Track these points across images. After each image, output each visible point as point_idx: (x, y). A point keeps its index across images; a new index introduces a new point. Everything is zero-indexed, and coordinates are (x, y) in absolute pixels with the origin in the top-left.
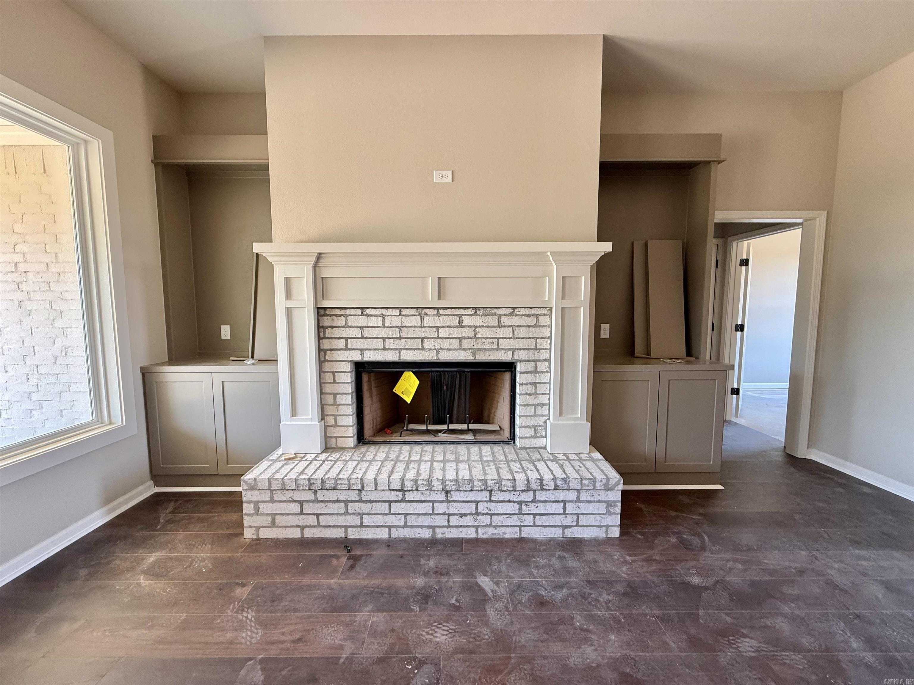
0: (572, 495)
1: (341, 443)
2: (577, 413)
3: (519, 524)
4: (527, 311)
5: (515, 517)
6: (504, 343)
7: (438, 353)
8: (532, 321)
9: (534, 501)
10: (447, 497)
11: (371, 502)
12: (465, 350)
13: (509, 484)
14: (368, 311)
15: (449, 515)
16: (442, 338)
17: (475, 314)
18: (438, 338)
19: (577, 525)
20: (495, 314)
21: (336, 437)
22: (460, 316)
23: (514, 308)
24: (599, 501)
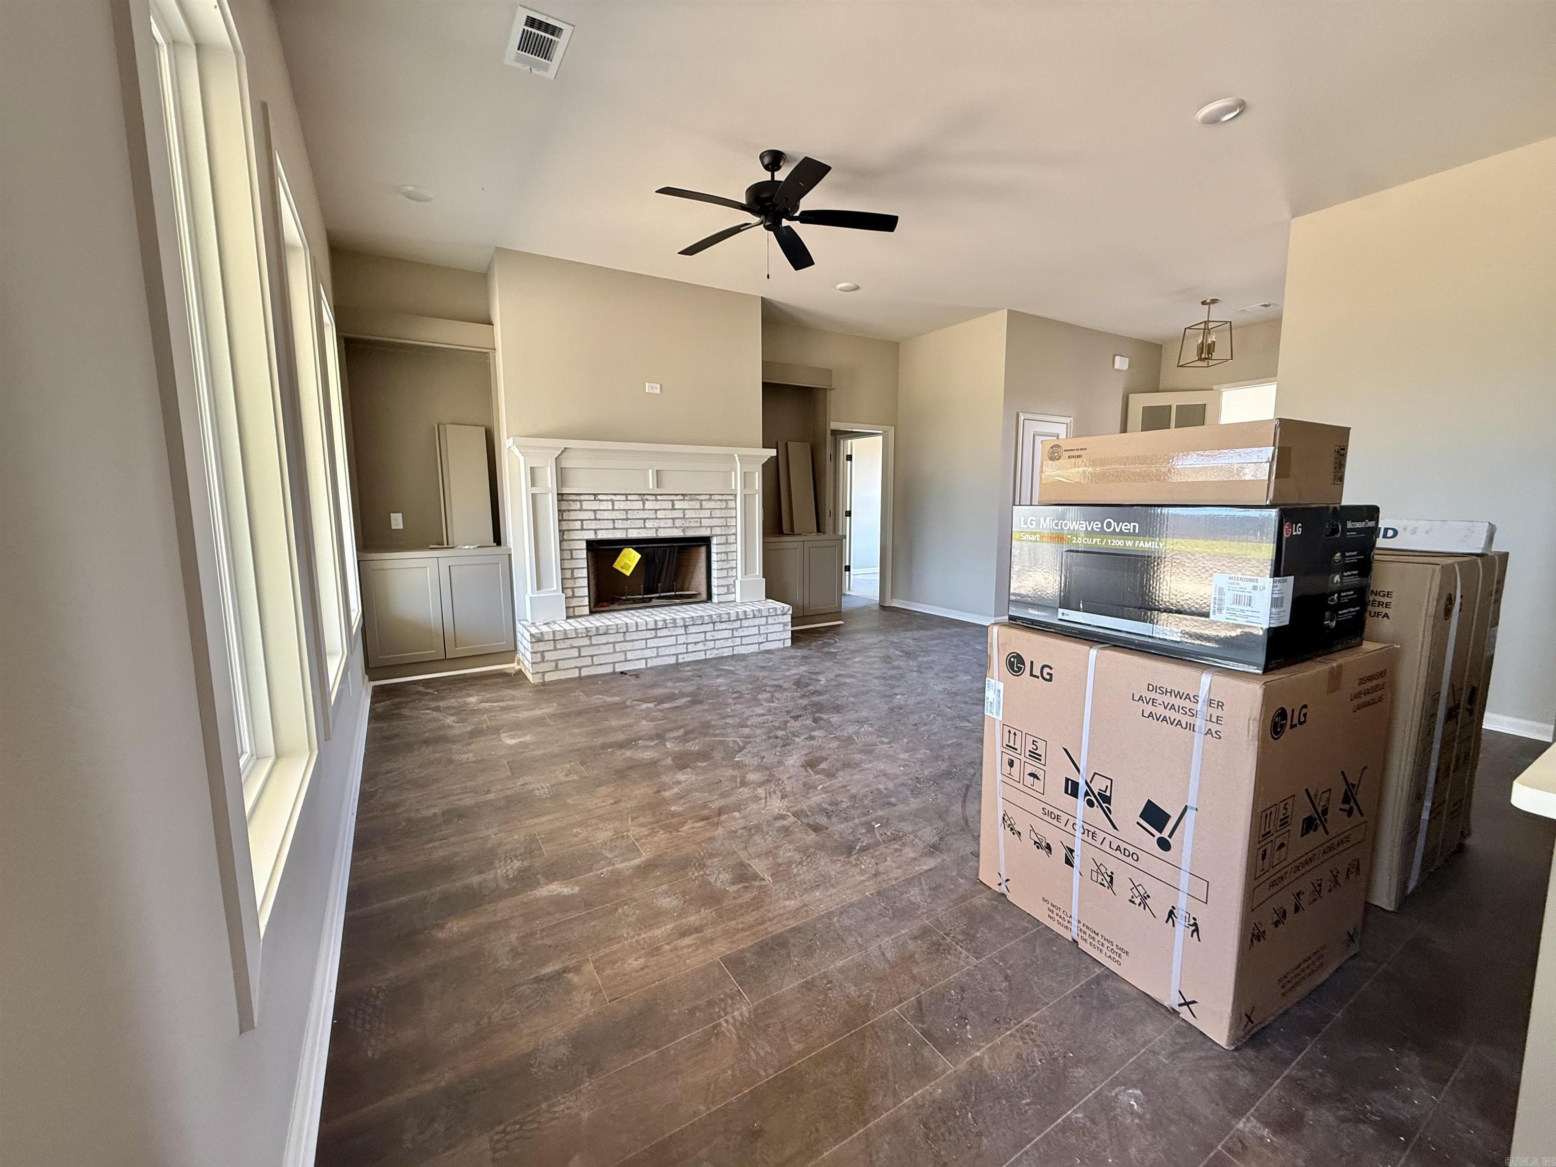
0: (763, 620)
1: (578, 612)
2: (755, 573)
3: (732, 645)
4: (720, 497)
5: (730, 640)
6: (705, 522)
7: (657, 530)
8: (723, 505)
9: (741, 627)
10: (686, 631)
11: (632, 641)
12: (676, 528)
14: (600, 497)
15: (687, 644)
16: (660, 519)
17: (684, 500)
18: (656, 518)
19: (767, 641)
20: (698, 500)
21: (574, 607)
22: (672, 501)
23: (711, 495)
24: (779, 623)
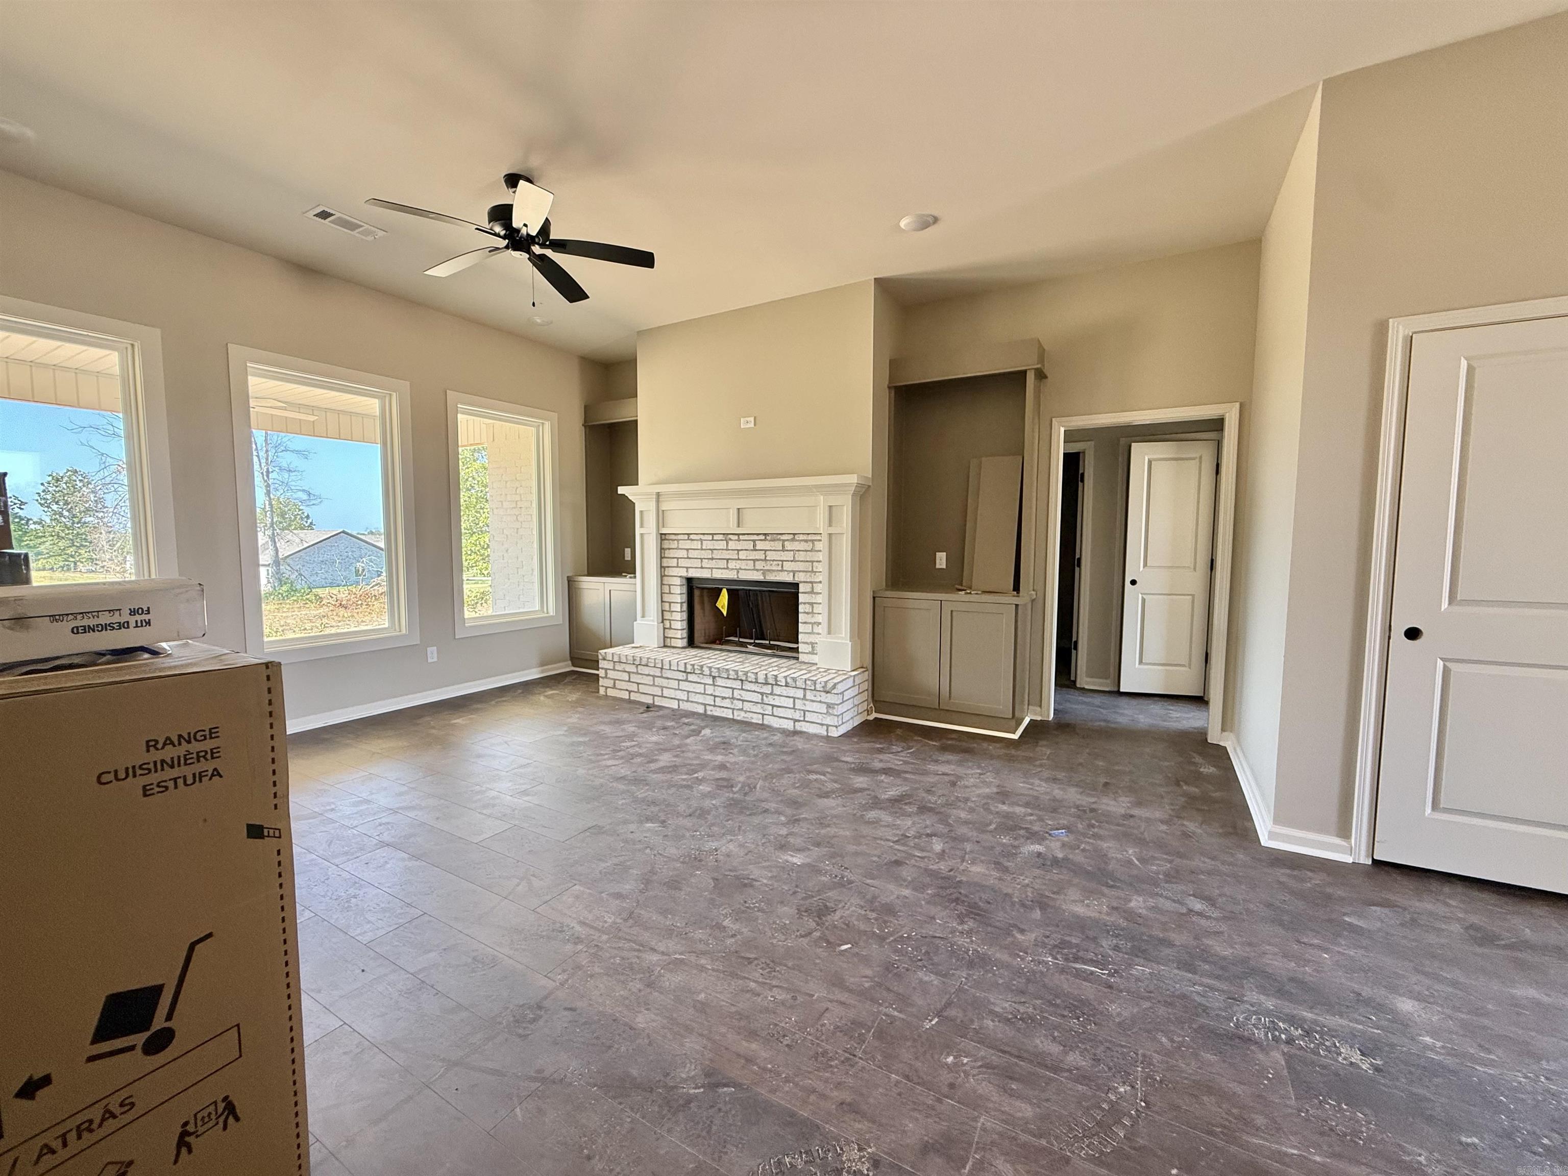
0: (800, 694)
1: (674, 643)
2: (842, 634)
3: (762, 712)
4: (805, 537)
5: (759, 705)
6: (787, 566)
7: (738, 572)
8: (808, 546)
9: (771, 694)
12: (757, 570)
13: (753, 676)
14: (692, 537)
15: (715, 696)
16: (741, 560)
17: (765, 540)
18: (739, 559)
19: (804, 721)
20: (779, 540)
21: (671, 638)
22: (754, 541)
23: (794, 534)
24: (820, 702)
